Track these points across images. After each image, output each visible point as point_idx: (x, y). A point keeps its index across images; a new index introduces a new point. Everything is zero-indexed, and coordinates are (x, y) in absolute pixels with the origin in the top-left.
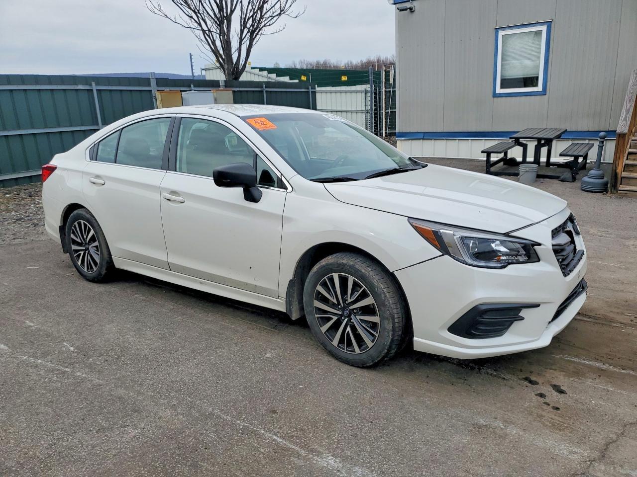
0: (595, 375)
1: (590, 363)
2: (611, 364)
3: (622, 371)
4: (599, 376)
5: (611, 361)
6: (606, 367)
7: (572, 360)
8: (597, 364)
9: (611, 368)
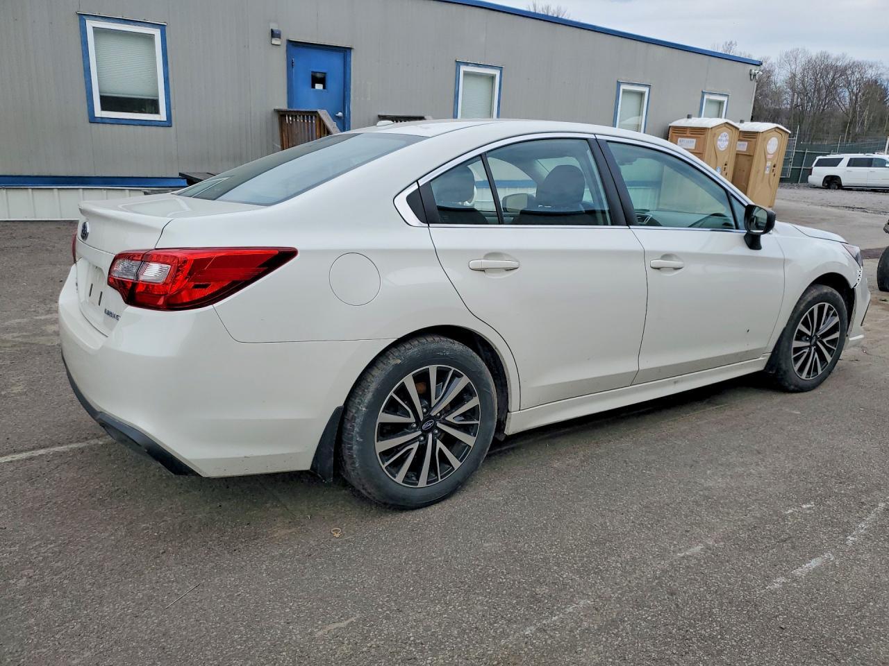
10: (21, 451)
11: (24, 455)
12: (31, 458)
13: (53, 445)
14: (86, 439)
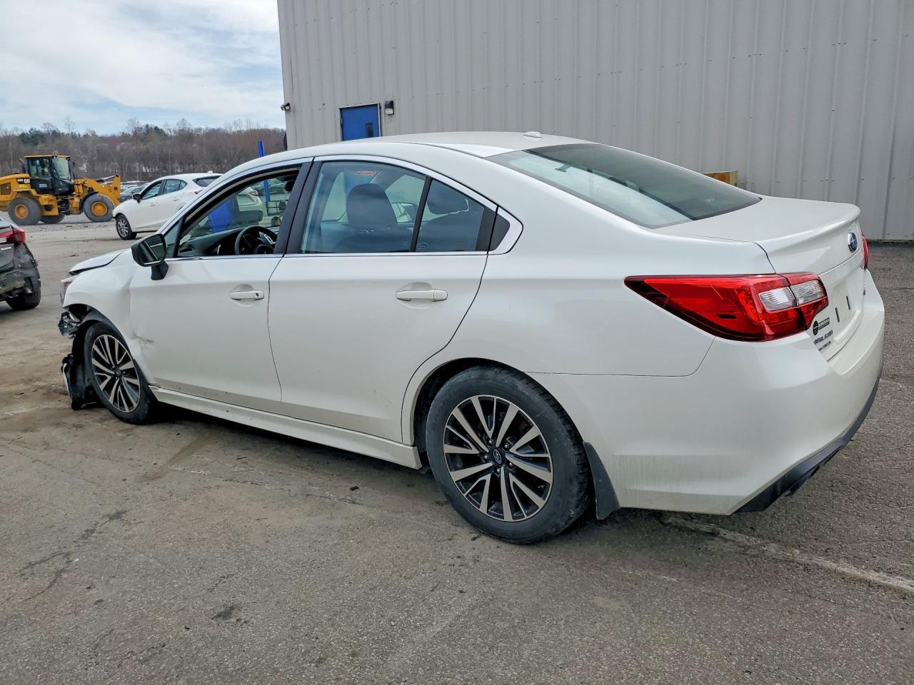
10: (895, 590)
11: (896, 582)
12: (890, 572)
13: (855, 580)
14: (806, 568)
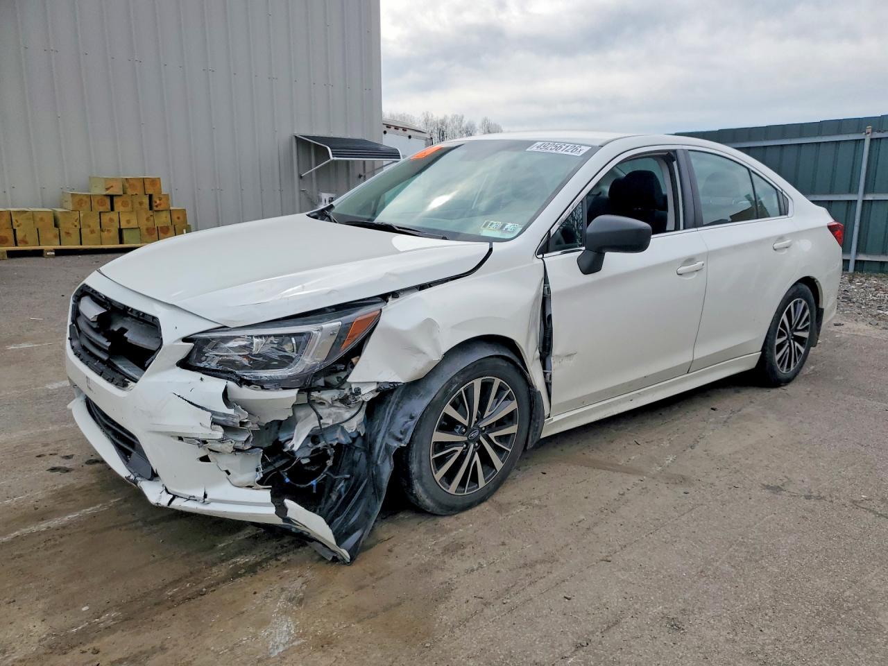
0: (42, 506)
1: (66, 519)
2: (37, 533)
3: (17, 533)
4: (37, 509)
5: (43, 537)
6: (43, 526)
7: (92, 508)
8: (56, 522)
9: (34, 528)
